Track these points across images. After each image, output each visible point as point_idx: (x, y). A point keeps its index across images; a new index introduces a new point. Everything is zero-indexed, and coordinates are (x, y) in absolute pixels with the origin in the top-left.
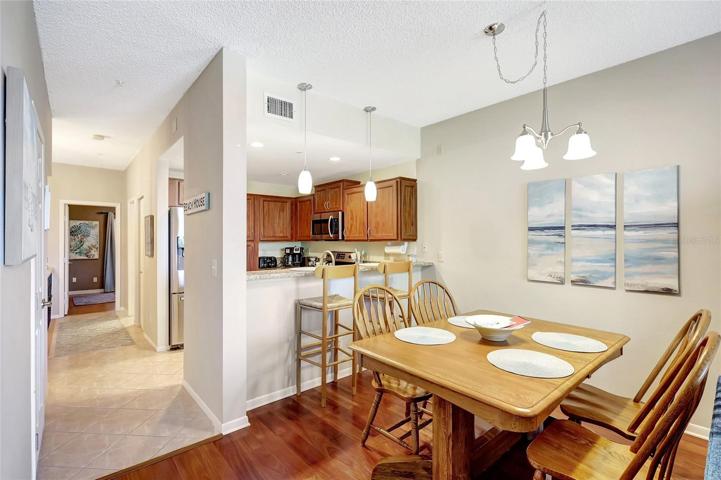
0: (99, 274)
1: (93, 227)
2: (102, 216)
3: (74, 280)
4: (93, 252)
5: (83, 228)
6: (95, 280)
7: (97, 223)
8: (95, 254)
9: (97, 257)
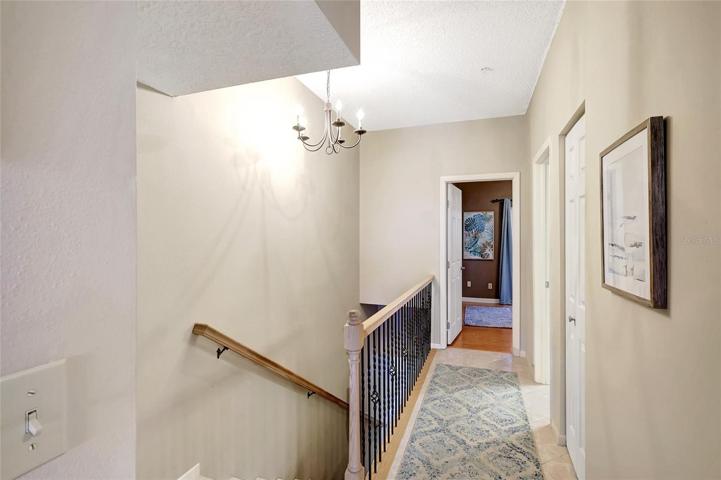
0: (494, 280)
1: (488, 220)
2: (498, 204)
3: (469, 284)
4: (487, 251)
5: (477, 221)
6: (490, 286)
7: (492, 213)
8: (490, 254)
9: (491, 257)
